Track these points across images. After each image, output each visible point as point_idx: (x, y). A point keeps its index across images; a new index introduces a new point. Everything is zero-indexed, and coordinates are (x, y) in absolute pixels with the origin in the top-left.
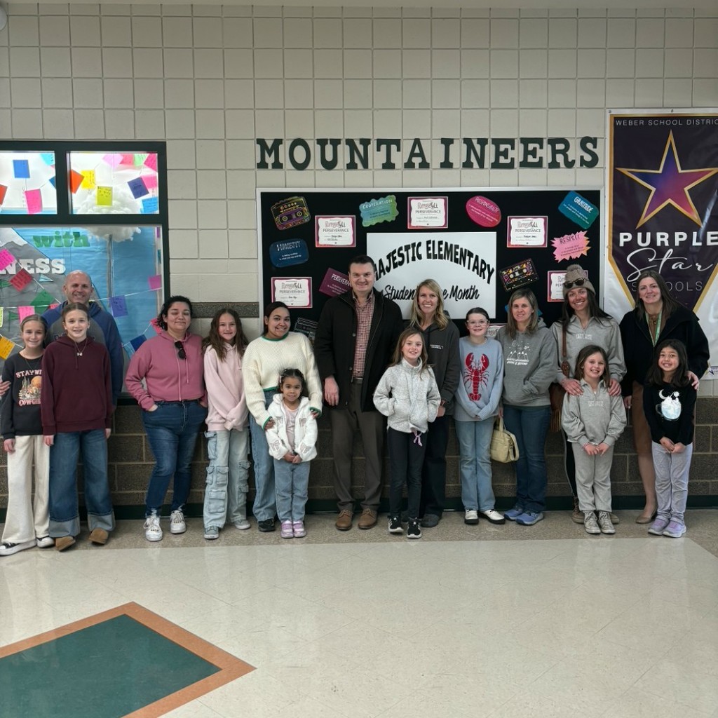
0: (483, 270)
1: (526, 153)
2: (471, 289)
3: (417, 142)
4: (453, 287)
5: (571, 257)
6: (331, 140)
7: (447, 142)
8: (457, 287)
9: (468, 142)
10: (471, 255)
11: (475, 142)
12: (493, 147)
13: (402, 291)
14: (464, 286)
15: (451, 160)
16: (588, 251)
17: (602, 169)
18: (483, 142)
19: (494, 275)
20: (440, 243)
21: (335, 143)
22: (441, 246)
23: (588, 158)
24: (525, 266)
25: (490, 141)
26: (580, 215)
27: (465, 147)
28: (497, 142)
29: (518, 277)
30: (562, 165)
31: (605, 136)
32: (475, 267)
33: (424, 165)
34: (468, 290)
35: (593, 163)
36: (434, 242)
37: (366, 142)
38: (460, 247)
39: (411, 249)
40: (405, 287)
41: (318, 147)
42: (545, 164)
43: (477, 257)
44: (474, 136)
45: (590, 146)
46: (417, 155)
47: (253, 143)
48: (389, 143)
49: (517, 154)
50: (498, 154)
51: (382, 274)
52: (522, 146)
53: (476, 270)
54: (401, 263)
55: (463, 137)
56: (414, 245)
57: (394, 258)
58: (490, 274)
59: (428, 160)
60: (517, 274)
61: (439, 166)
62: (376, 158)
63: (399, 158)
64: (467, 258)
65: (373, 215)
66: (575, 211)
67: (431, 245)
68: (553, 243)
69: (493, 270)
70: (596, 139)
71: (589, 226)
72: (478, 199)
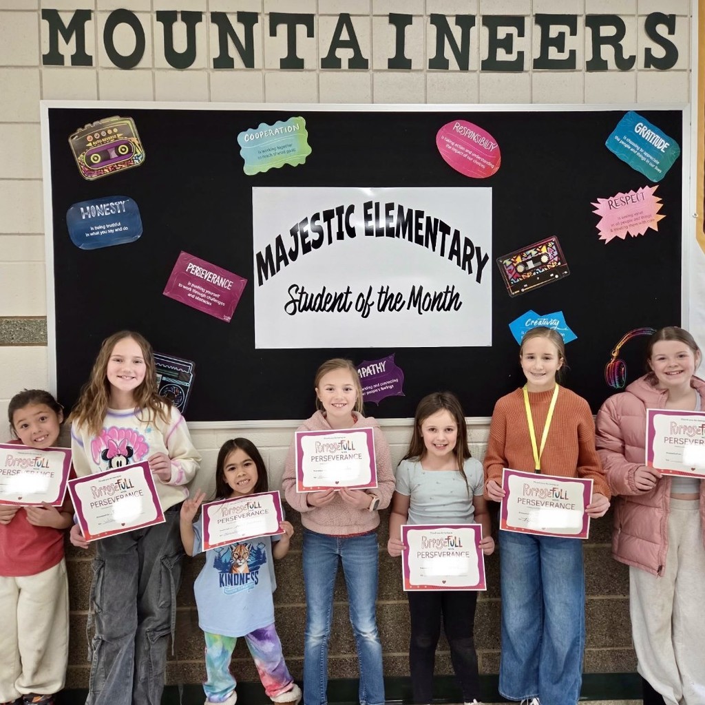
0: (468, 258)
1: (546, 42)
2: (447, 292)
3: (345, 20)
4: (414, 287)
5: (628, 234)
6: (184, 13)
7: (400, 21)
8: (421, 288)
9: (438, 20)
10: (445, 229)
11: (451, 22)
12: (485, 31)
13: (319, 294)
14: (433, 287)
15: (408, 54)
16: (659, 223)
17: (685, 73)
18: (466, 22)
19: (489, 264)
20: (390, 207)
21: (191, 18)
22: (391, 213)
23: (659, 52)
24: (544, 250)
25: (479, 21)
26: (645, 156)
27: (433, 30)
28: (492, 22)
29: (533, 270)
30: (612, 64)
31: (690, 10)
32: (454, 252)
33: (359, 63)
34: (441, 294)
35: (667, 63)
36: (377, 205)
37: (248, 19)
38: (425, 216)
39: (336, 217)
40: (324, 288)
41: (160, 27)
42: (581, 63)
43: (457, 233)
44: (450, 11)
45: (662, 30)
46: (345, 44)
47: (36, 16)
48: (292, 20)
49: (529, 44)
50: (494, 43)
51: (282, 263)
52: (538, 30)
53: (455, 257)
54: (317, 244)
55: (429, 13)
56: (340, 210)
57: (305, 235)
58: (481, 264)
59: (365, 54)
60: (531, 265)
61: (386, 66)
62: (270, 47)
63: (312, 49)
64: (439, 234)
65: (264, 154)
66: (636, 149)
67: (372, 211)
68: (596, 209)
69: (486, 257)
70: (673, 17)
71: (663, 177)
72: (458, 126)
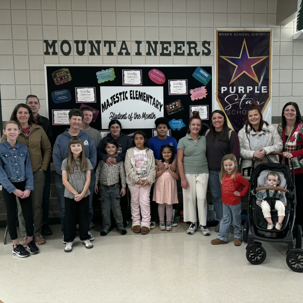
0: (157, 105)
1: (177, 48)
2: (152, 114)
3: (124, 42)
4: (143, 113)
5: (198, 99)
6: (81, 41)
7: (139, 43)
8: (145, 113)
9: (149, 43)
10: (151, 97)
11: (152, 43)
12: (161, 45)
13: (118, 115)
14: (148, 113)
15: (141, 51)
16: (206, 96)
17: (213, 56)
18: (156, 43)
19: (163, 107)
20: (137, 92)
21: (84, 42)
22: (137, 93)
23: (206, 51)
24: (177, 103)
25: (159, 42)
26: (202, 78)
27: (147, 45)
28: (163, 43)
29: (174, 108)
30: (194, 54)
31: (214, 40)
32: (154, 104)
33: (128, 54)
34: (150, 115)
35: (208, 54)
36: (133, 91)
37: (98, 42)
38: (146, 94)
39: (123, 94)
40: (120, 113)
41: (75, 44)
42: (186, 54)
43: (154, 99)
44: (152, 40)
45: (207, 45)
46: (124, 49)
47: (42, 42)
48: (110, 43)
49: (172, 49)
50: (163, 49)
51: (108, 106)
52: (174, 45)
53: (154, 105)
54: (118, 101)
55: (146, 40)
56: (123, 92)
57: (114, 99)
58: (161, 107)
59: (129, 51)
60: (174, 107)
61: (135, 54)
62: (104, 50)
63: (115, 50)
64: (150, 99)
65: (103, 78)
66: (200, 76)
67: (132, 93)
68: (190, 92)
69: (162, 105)
70: (209, 42)
71: (207, 83)
72: (154, 70)
